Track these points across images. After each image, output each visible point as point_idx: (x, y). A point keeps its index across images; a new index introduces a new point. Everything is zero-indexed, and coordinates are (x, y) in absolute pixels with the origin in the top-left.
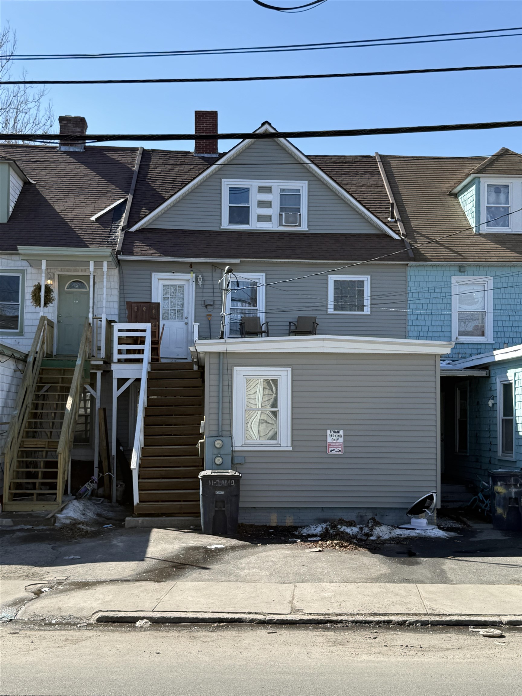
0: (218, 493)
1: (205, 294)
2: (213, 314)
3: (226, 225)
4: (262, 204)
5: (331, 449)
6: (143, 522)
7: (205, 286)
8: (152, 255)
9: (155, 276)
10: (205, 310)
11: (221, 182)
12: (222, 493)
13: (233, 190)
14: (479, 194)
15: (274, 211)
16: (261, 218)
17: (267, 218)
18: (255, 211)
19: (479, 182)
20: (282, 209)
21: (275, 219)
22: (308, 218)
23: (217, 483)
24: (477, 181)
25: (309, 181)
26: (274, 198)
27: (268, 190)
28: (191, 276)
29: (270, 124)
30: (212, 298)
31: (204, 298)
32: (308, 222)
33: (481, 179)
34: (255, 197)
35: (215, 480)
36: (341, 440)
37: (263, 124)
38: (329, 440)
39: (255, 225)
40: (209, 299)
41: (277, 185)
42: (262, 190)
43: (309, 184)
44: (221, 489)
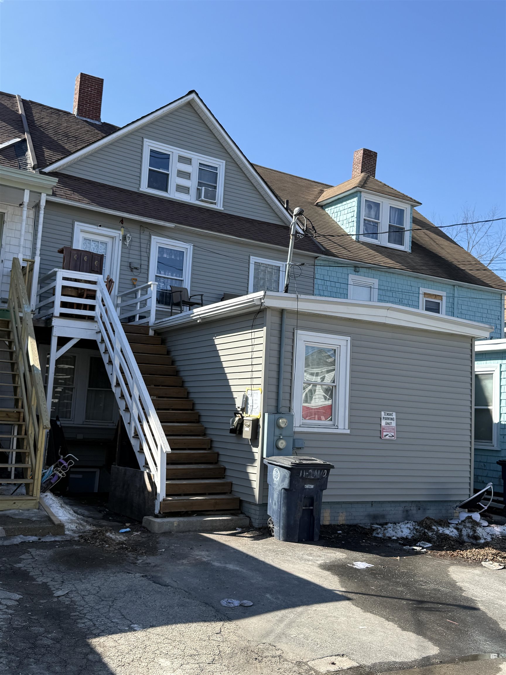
0: (307, 486)
1: (131, 256)
2: (138, 279)
3: (144, 188)
4: (182, 174)
5: (385, 434)
6: (179, 525)
7: (132, 247)
8: (79, 201)
9: (78, 226)
10: (130, 273)
11: (143, 142)
12: (312, 487)
13: (154, 154)
14: (360, 207)
15: (192, 183)
16: (181, 189)
17: (185, 190)
18: (174, 180)
19: (361, 196)
20: (200, 184)
21: (193, 192)
22: (224, 198)
23: (310, 474)
24: (359, 194)
25: (226, 161)
26: (193, 169)
27: (188, 161)
28: (118, 234)
29: (197, 94)
30: (139, 261)
31: (130, 260)
32: (224, 202)
33: (362, 193)
34: (175, 166)
35: (307, 470)
36: (394, 424)
37: (191, 92)
38: (383, 423)
39: (173, 194)
40: (136, 263)
41: (197, 158)
42: (182, 159)
43: (226, 165)
44: (311, 481)
